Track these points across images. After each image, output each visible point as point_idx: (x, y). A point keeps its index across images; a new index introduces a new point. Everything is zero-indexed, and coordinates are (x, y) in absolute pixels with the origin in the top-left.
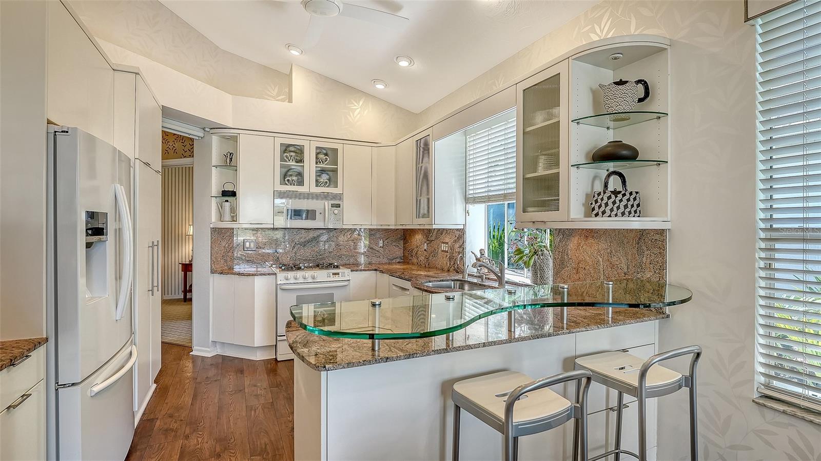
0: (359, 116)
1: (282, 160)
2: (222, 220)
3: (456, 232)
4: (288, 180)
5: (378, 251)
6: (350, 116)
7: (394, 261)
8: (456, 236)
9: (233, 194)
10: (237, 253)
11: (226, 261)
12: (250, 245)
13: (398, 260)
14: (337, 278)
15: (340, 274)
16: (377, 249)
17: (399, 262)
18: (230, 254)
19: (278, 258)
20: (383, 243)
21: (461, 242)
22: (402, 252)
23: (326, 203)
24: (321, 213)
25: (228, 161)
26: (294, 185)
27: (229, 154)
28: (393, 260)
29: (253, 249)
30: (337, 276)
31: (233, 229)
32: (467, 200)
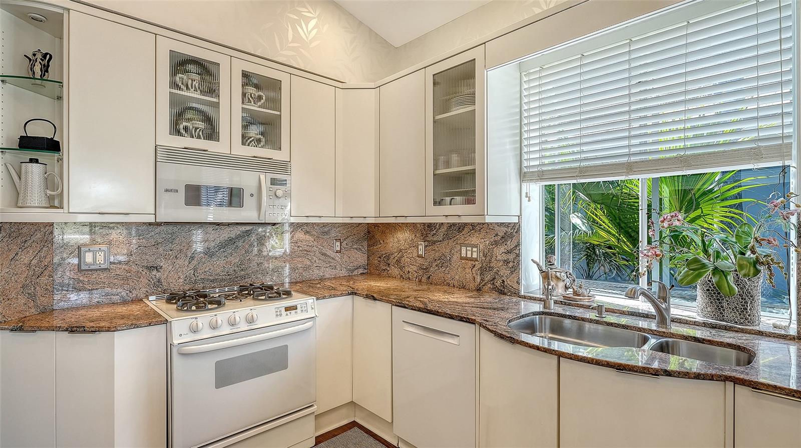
0: (315, 32)
1: (174, 85)
2: (20, 205)
3: (497, 228)
4: (186, 129)
5: (333, 259)
6: (302, 28)
7: (355, 273)
8: (497, 235)
9: (53, 146)
10: (62, 277)
11: (32, 297)
12: (95, 258)
13: (361, 271)
14: (293, 316)
15: (299, 306)
16: (332, 254)
17: (362, 274)
18: (44, 279)
19: (159, 281)
20: (341, 245)
21: (510, 244)
22: (366, 258)
23: (262, 177)
24: (252, 195)
25: (37, 68)
26: (199, 137)
27: (39, 56)
28: (353, 270)
29: (103, 267)
30: (293, 312)
31: (52, 224)
32: (523, 176)
